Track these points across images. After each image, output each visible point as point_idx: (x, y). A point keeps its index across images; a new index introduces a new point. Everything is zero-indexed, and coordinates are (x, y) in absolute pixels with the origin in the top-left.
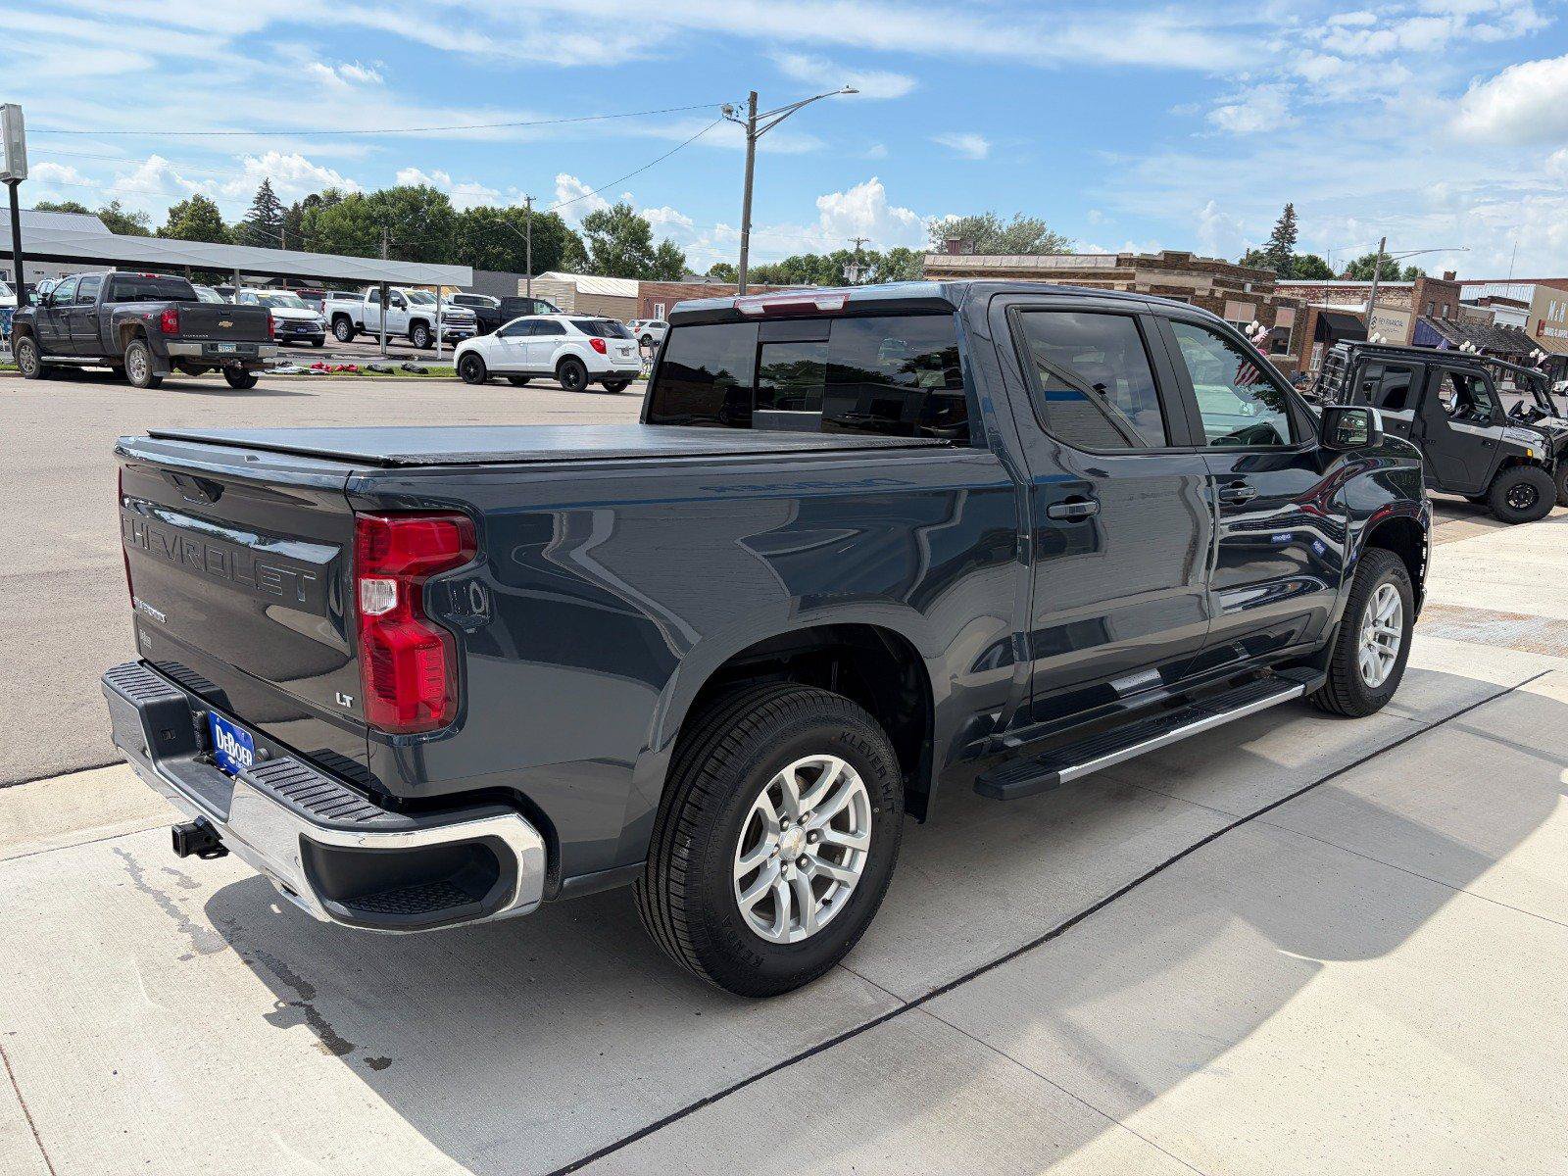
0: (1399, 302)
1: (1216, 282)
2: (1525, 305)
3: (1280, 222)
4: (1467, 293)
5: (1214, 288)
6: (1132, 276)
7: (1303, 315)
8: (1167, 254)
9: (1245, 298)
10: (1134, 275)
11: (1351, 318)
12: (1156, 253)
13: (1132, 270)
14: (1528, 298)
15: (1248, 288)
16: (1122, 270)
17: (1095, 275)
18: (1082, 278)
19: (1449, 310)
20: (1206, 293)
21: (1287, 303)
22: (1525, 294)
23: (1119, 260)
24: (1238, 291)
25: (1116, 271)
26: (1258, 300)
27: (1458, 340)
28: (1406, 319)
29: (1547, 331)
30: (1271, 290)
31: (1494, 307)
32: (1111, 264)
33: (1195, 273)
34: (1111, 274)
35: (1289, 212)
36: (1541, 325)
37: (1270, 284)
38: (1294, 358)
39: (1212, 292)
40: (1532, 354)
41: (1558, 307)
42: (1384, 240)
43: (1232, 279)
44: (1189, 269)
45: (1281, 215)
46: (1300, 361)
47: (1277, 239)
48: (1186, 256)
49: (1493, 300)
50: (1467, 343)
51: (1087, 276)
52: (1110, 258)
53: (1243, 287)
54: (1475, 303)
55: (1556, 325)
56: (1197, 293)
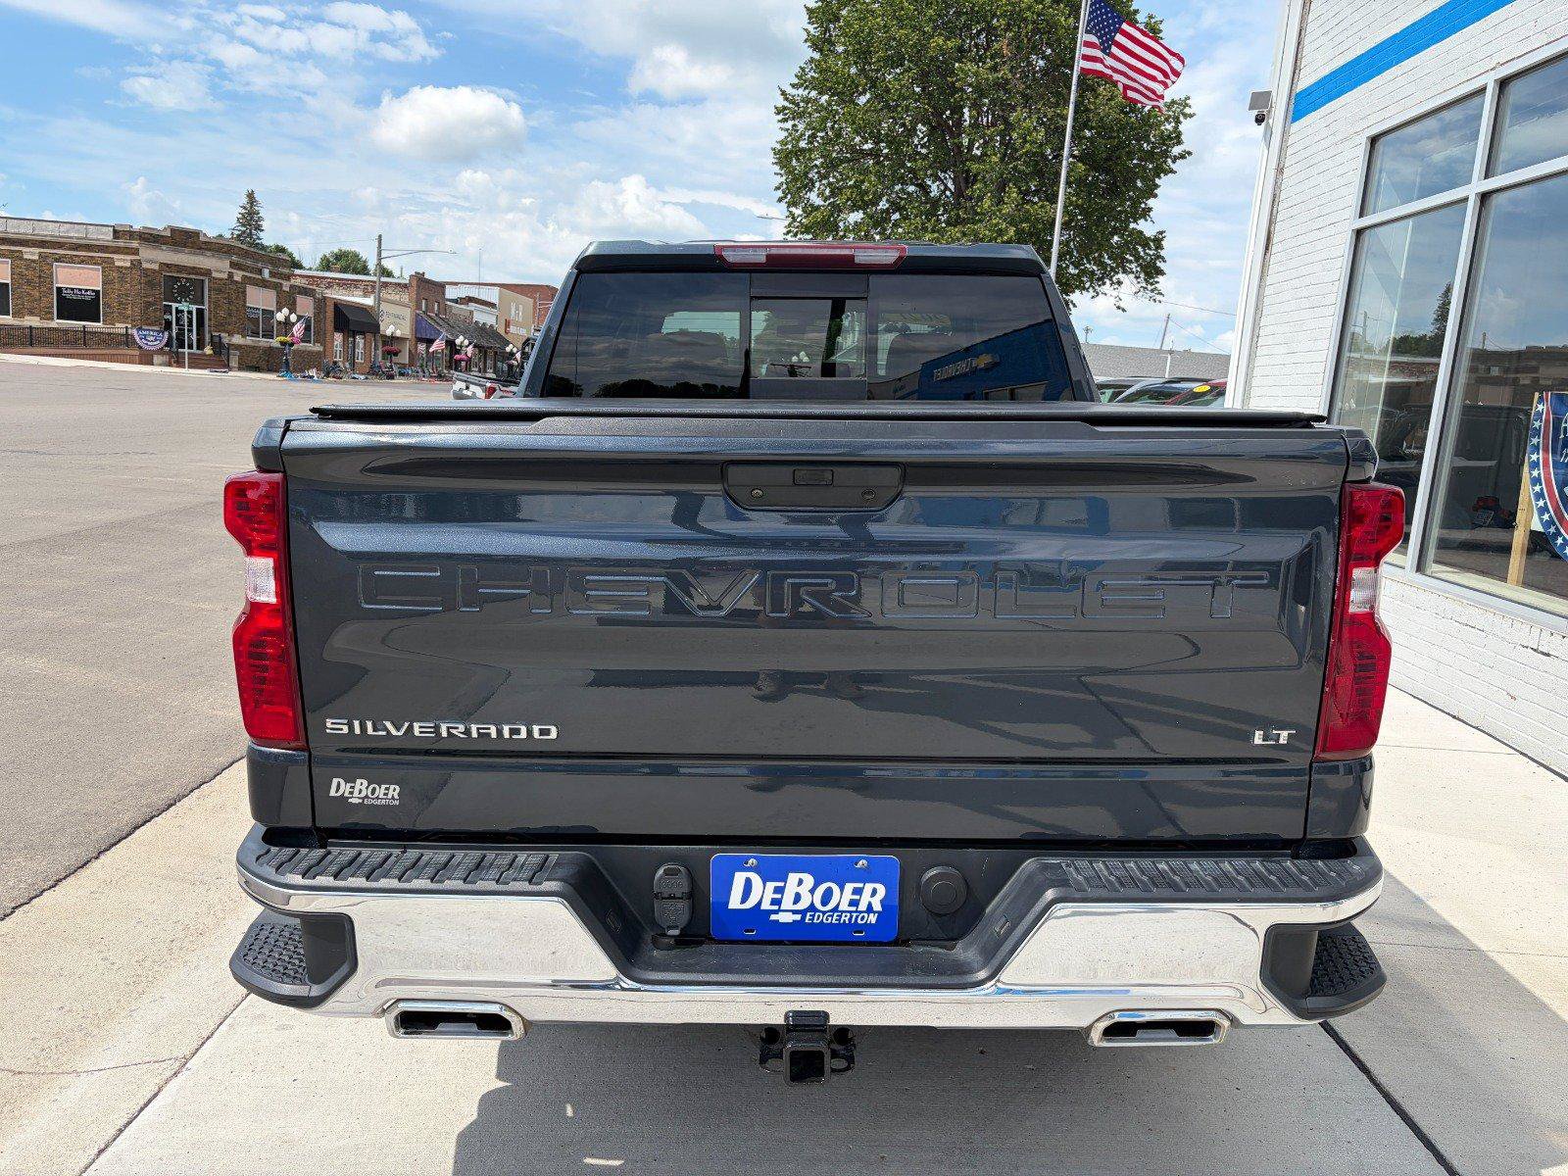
0: (397, 297)
1: (233, 265)
2: (493, 305)
3: (245, 208)
4: (451, 293)
5: (233, 271)
6: (135, 252)
7: (321, 303)
8: (173, 230)
9: (264, 284)
10: (138, 249)
11: (362, 310)
12: (160, 228)
13: (135, 244)
14: (495, 299)
15: (266, 273)
16: (121, 243)
17: (88, 247)
18: (70, 249)
19: (439, 306)
20: (225, 276)
21: (305, 292)
22: (492, 295)
23: (115, 232)
24: (257, 277)
25: (114, 244)
26: (277, 287)
27: (452, 334)
28: (407, 313)
29: (512, 329)
30: (288, 278)
31: (472, 306)
32: (106, 237)
33: (209, 253)
34: (107, 247)
35: (251, 196)
36: (507, 324)
37: (286, 271)
38: (318, 348)
39: (231, 275)
40: (508, 349)
41: (517, 309)
42: (380, 236)
43: (249, 263)
44: (200, 248)
45: (244, 200)
46: (325, 350)
47: (243, 225)
48: (196, 234)
49: (470, 299)
50: (461, 338)
51: (77, 247)
52: (104, 229)
53: (260, 272)
54: (456, 301)
55: (518, 325)
56: (214, 275)
